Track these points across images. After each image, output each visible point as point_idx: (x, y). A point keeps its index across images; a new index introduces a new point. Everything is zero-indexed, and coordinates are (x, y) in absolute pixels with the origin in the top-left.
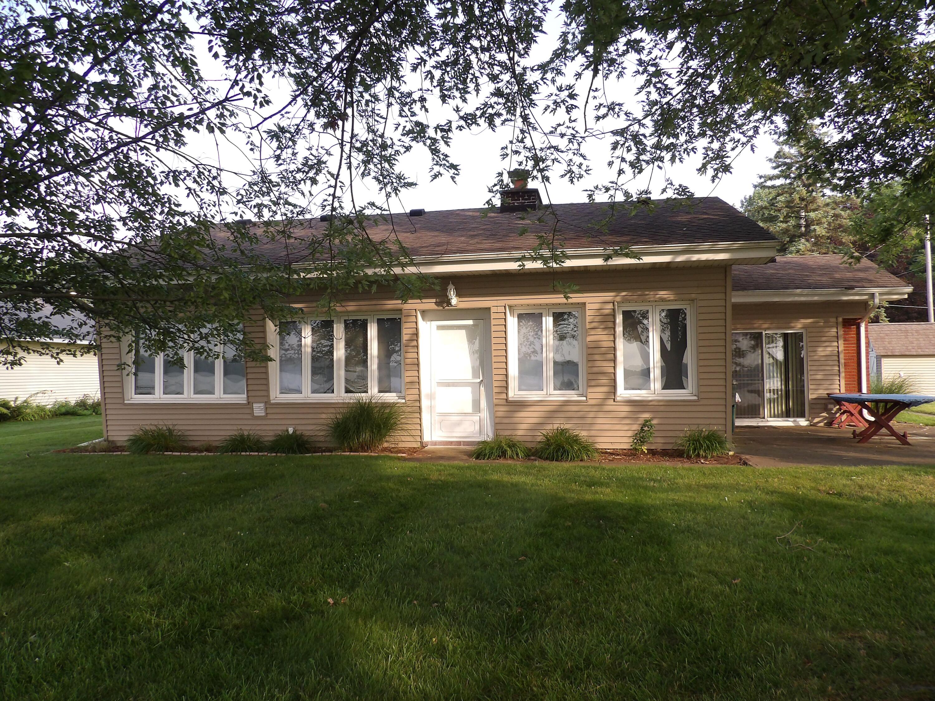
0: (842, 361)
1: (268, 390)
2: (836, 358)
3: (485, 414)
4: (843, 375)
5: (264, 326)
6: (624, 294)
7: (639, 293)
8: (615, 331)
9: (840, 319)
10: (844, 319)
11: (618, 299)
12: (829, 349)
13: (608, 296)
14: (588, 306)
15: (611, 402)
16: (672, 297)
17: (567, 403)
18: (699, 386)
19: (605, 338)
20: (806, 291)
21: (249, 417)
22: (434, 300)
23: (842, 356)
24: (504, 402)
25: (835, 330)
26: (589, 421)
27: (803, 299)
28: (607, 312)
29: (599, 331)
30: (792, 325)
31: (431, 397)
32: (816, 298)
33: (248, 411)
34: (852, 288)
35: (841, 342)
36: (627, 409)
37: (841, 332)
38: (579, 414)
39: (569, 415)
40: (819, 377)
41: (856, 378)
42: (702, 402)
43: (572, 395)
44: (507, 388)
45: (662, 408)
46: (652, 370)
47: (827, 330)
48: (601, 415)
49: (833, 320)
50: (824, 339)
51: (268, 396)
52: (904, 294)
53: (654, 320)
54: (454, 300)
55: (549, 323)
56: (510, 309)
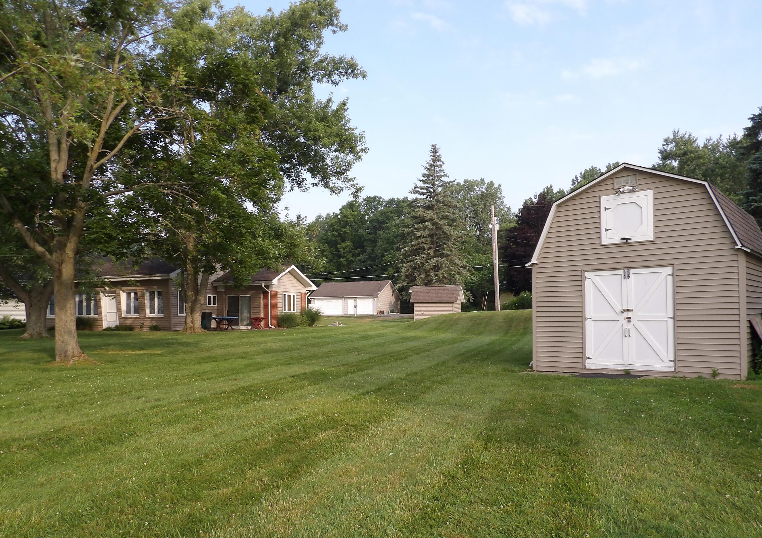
0: (262, 306)
2: (260, 305)
3: (118, 321)
4: (262, 311)
6: (145, 287)
7: (150, 287)
8: (145, 297)
9: (261, 291)
10: (263, 291)
12: (258, 302)
14: (139, 291)
15: (145, 318)
16: (157, 288)
17: (135, 318)
18: (164, 313)
19: (143, 300)
22: (103, 289)
24: (121, 317)
25: (260, 295)
28: (143, 292)
29: (141, 297)
31: (105, 316)
35: (262, 300)
36: (150, 320)
37: (262, 296)
40: (255, 312)
42: (165, 318)
43: (137, 316)
44: (122, 313)
45: (157, 319)
46: (156, 308)
47: (258, 295)
48: (144, 321)
49: (259, 291)
50: (257, 298)
53: (156, 294)
54: (107, 289)
55: (133, 295)
56: (123, 291)
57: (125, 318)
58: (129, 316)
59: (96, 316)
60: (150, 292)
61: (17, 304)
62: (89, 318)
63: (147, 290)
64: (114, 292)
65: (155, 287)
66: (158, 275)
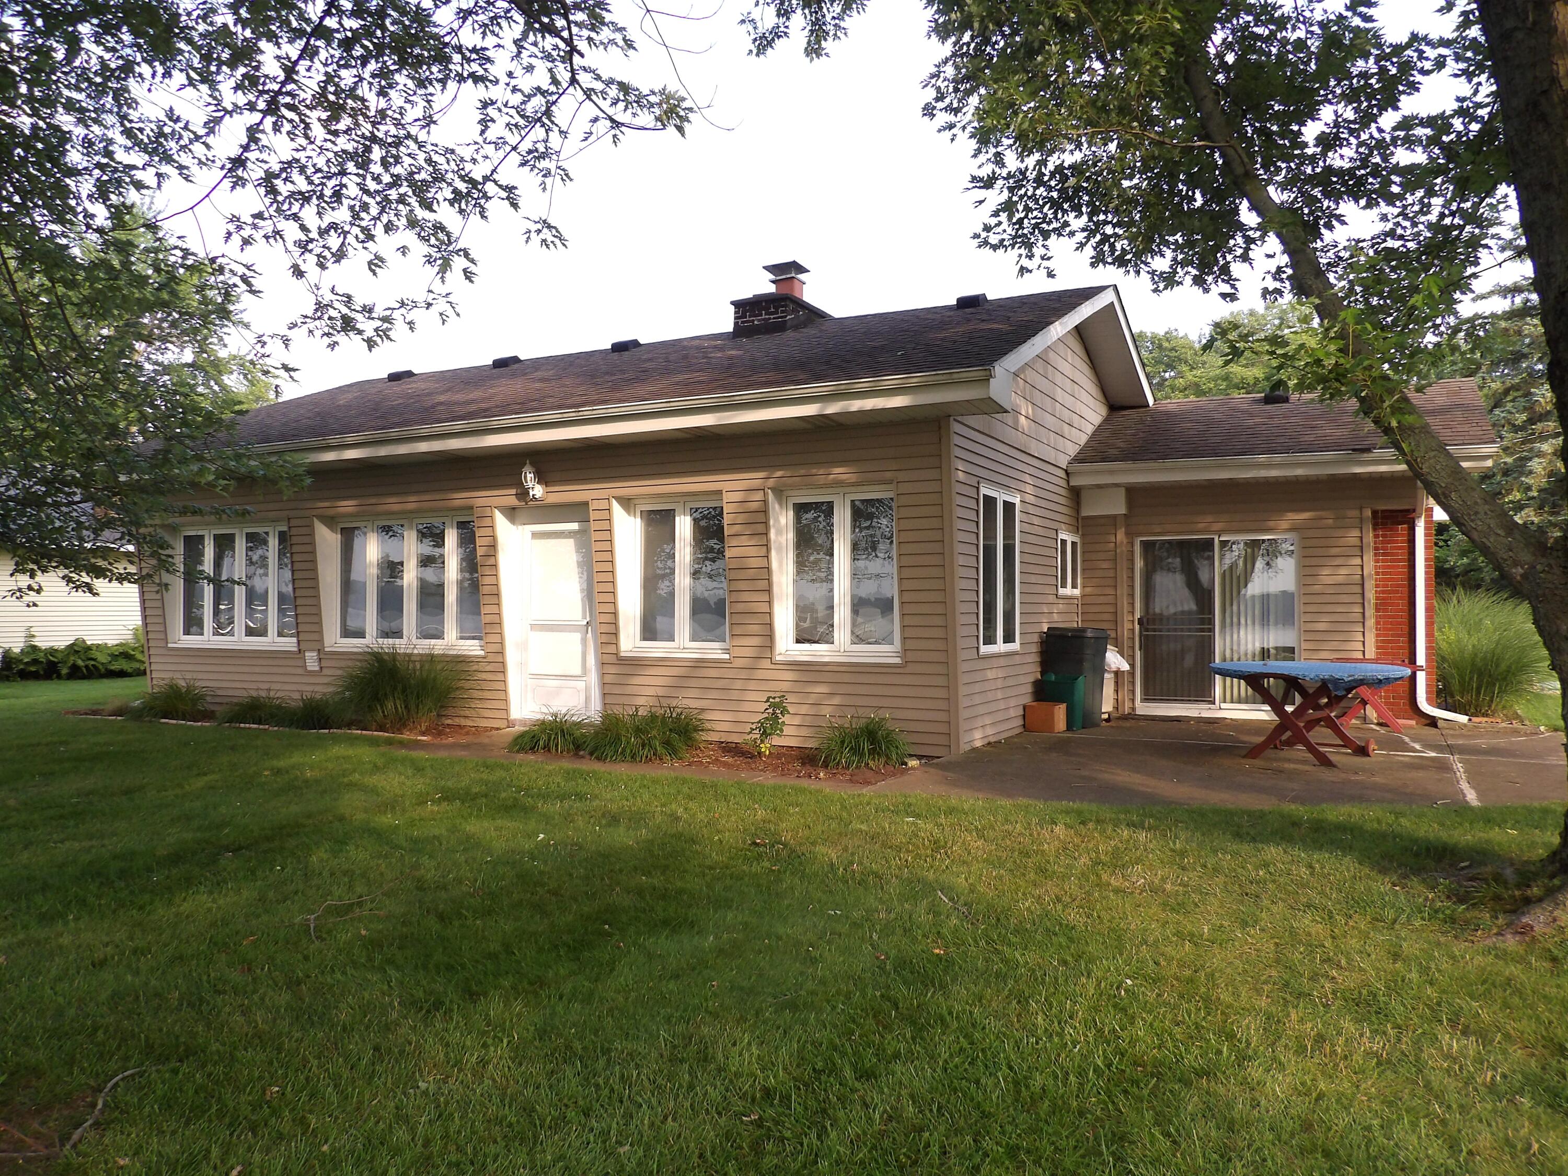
0: (1371, 595)
1: (320, 632)
2: (1358, 589)
3: (593, 678)
4: (1371, 622)
5: (312, 535)
6: (779, 474)
7: (802, 472)
8: (768, 540)
9: (1368, 513)
10: (1375, 513)
11: (771, 482)
12: (1343, 571)
13: (754, 478)
14: (727, 497)
15: (766, 664)
16: (852, 478)
17: (699, 664)
18: (904, 639)
19: (752, 551)
20: (1278, 458)
21: (300, 671)
22: (513, 491)
23: (1370, 586)
24: (612, 659)
25: (1357, 533)
26: (735, 695)
27: (1274, 473)
28: (754, 506)
29: (744, 540)
30: (1271, 524)
31: (523, 646)
32: (1300, 472)
33: (300, 663)
34: (1368, 450)
35: (1369, 558)
36: (790, 676)
37: (1369, 537)
38: (720, 684)
39: (706, 683)
40: (1321, 627)
41: (1406, 628)
42: (910, 668)
43: (713, 650)
44: (616, 634)
45: (846, 678)
46: (836, 609)
47: (1340, 533)
48: (752, 685)
49: (1356, 513)
50: (1334, 551)
51: (321, 640)
52: (1485, 458)
53: (842, 520)
54: (538, 491)
55: (684, 526)
56: (627, 503)
57: (635, 664)
58: (657, 649)
59: (472, 648)
60: (800, 509)
61: (23, 580)
62: (431, 658)
63: (779, 492)
64: (578, 511)
65: (839, 472)
66: (891, 380)
